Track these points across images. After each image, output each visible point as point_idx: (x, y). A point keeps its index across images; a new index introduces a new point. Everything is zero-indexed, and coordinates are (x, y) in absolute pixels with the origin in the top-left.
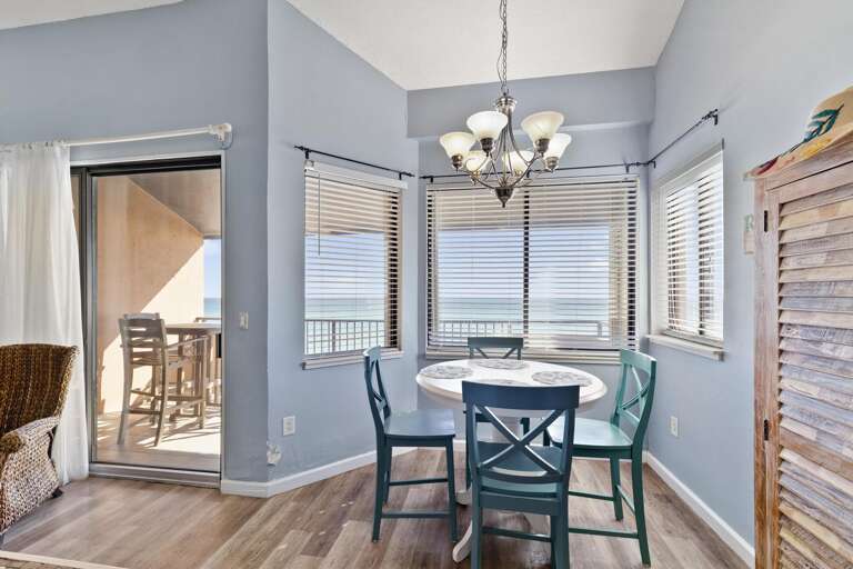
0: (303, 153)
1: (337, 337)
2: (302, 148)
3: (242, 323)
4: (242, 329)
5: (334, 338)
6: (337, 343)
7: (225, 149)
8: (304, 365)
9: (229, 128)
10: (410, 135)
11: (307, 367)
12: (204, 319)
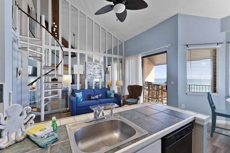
0: (187, 46)
1: (191, 88)
2: (186, 45)
3: (172, 83)
4: (172, 85)
5: (189, 88)
6: (191, 89)
7: (168, 49)
8: (187, 94)
9: (170, 45)
10: (222, 31)
11: (188, 94)
12: (155, 83)
